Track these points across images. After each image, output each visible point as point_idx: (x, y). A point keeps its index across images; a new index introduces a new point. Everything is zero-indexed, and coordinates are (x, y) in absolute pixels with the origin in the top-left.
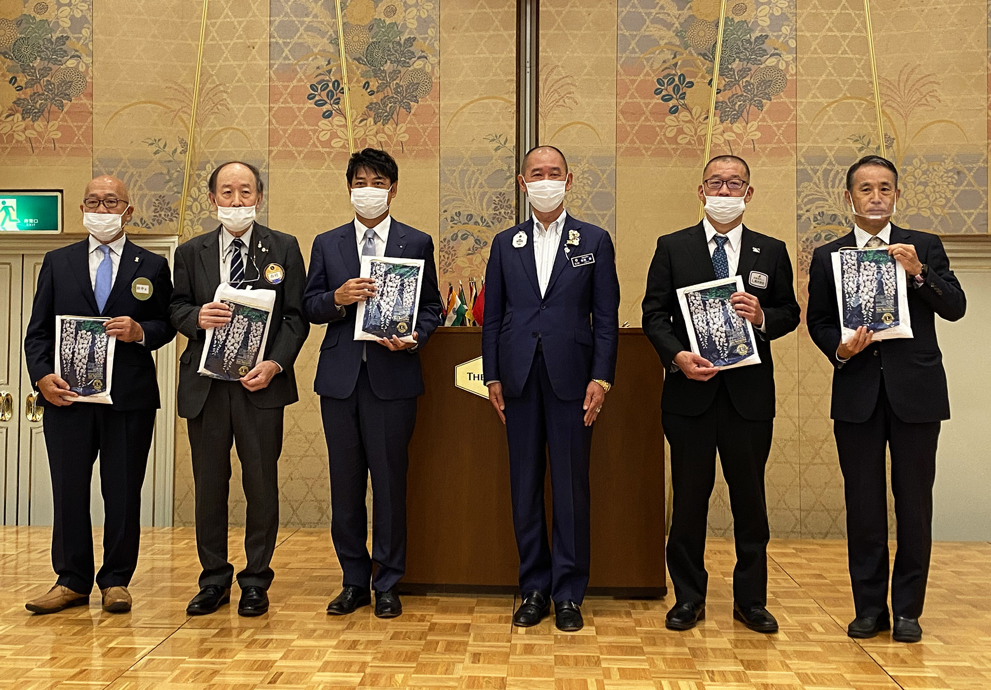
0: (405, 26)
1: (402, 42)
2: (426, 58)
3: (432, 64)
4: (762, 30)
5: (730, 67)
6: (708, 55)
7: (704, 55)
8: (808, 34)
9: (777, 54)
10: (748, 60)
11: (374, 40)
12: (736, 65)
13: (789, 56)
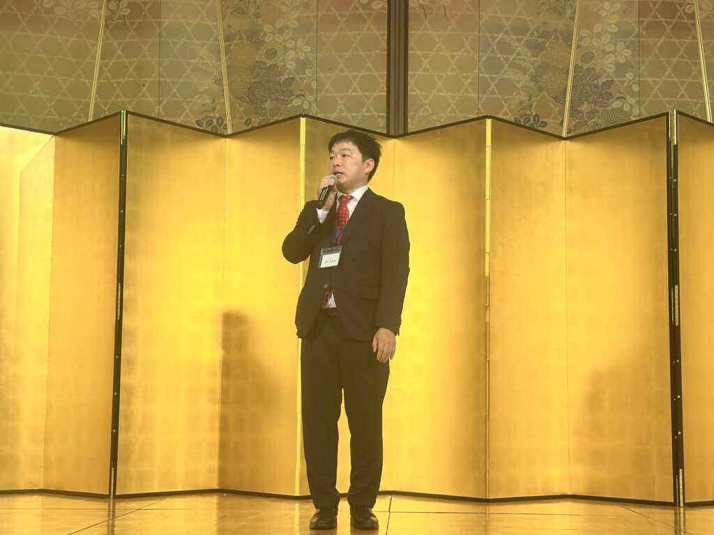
0: (284, 67)
1: (281, 82)
2: (304, 96)
3: (309, 102)
4: (608, 76)
5: (579, 109)
6: (560, 98)
7: (556, 98)
8: (649, 80)
9: (622, 98)
10: (596, 103)
11: (256, 80)
12: (585, 107)
13: (632, 99)
